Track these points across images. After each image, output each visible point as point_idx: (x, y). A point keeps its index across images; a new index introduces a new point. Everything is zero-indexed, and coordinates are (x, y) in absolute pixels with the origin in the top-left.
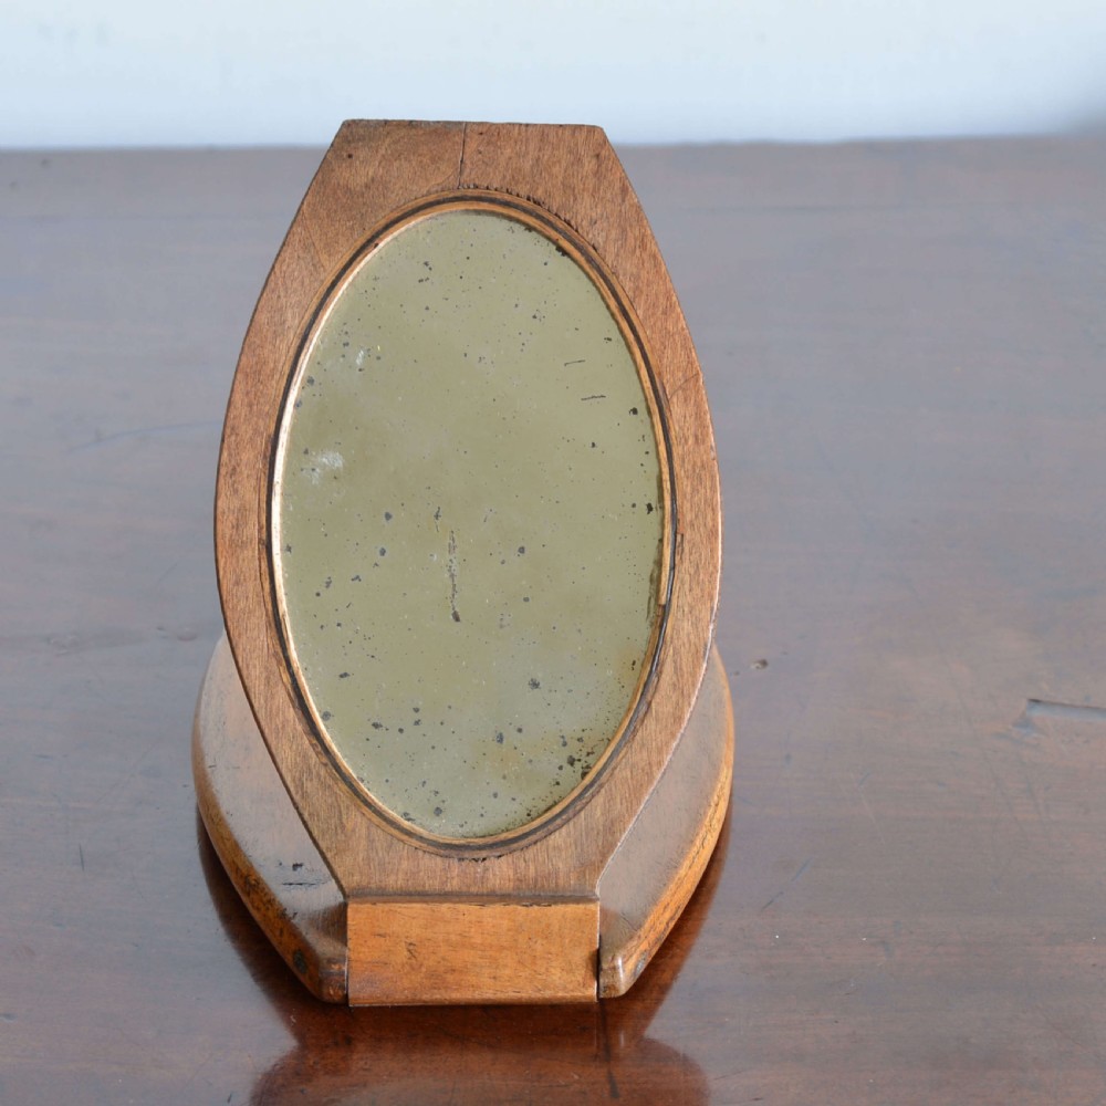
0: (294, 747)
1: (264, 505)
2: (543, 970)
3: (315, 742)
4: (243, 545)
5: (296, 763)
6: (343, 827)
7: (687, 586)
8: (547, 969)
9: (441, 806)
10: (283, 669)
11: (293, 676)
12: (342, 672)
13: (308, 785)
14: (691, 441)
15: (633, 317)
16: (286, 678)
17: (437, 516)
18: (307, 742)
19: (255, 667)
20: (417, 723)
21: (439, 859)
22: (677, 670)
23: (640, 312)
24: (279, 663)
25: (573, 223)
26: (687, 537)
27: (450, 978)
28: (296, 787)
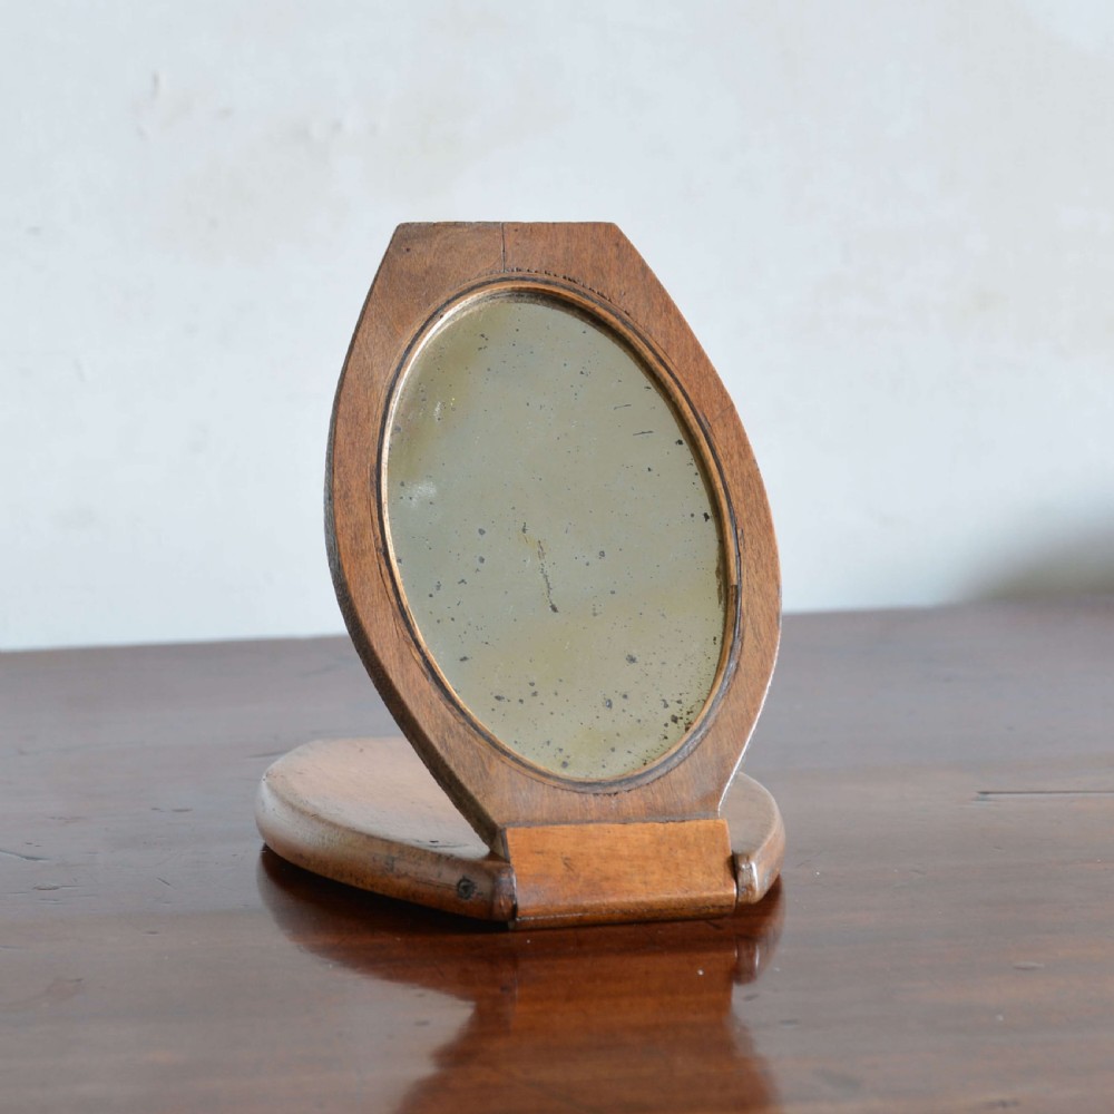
0: (433, 712)
1: (376, 521)
2: (687, 874)
3: (451, 706)
4: (363, 553)
5: (437, 724)
6: (487, 774)
7: (753, 570)
8: (690, 874)
9: (568, 761)
10: (414, 649)
11: (422, 654)
12: (462, 656)
13: (451, 742)
14: (736, 457)
15: (669, 365)
16: (417, 656)
17: (524, 530)
18: (444, 707)
19: (388, 648)
20: (535, 694)
21: (576, 795)
22: (757, 635)
23: (675, 360)
24: (408, 644)
25: (605, 294)
26: (747, 530)
27: (605, 885)
28: (440, 743)
